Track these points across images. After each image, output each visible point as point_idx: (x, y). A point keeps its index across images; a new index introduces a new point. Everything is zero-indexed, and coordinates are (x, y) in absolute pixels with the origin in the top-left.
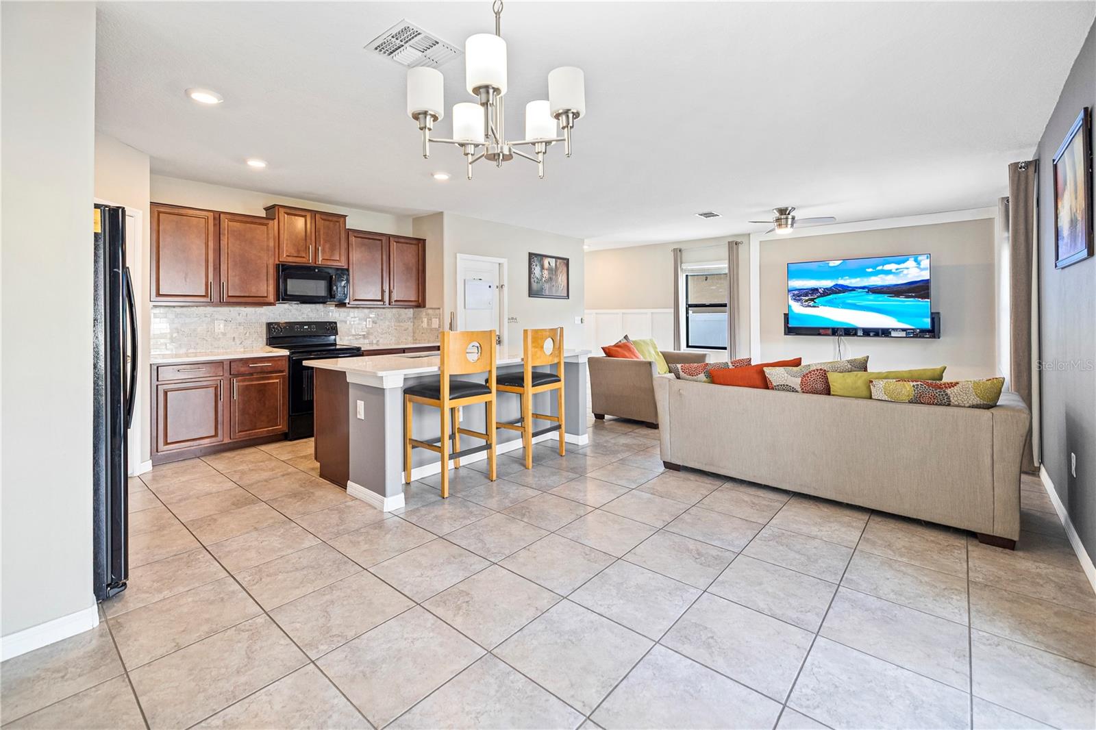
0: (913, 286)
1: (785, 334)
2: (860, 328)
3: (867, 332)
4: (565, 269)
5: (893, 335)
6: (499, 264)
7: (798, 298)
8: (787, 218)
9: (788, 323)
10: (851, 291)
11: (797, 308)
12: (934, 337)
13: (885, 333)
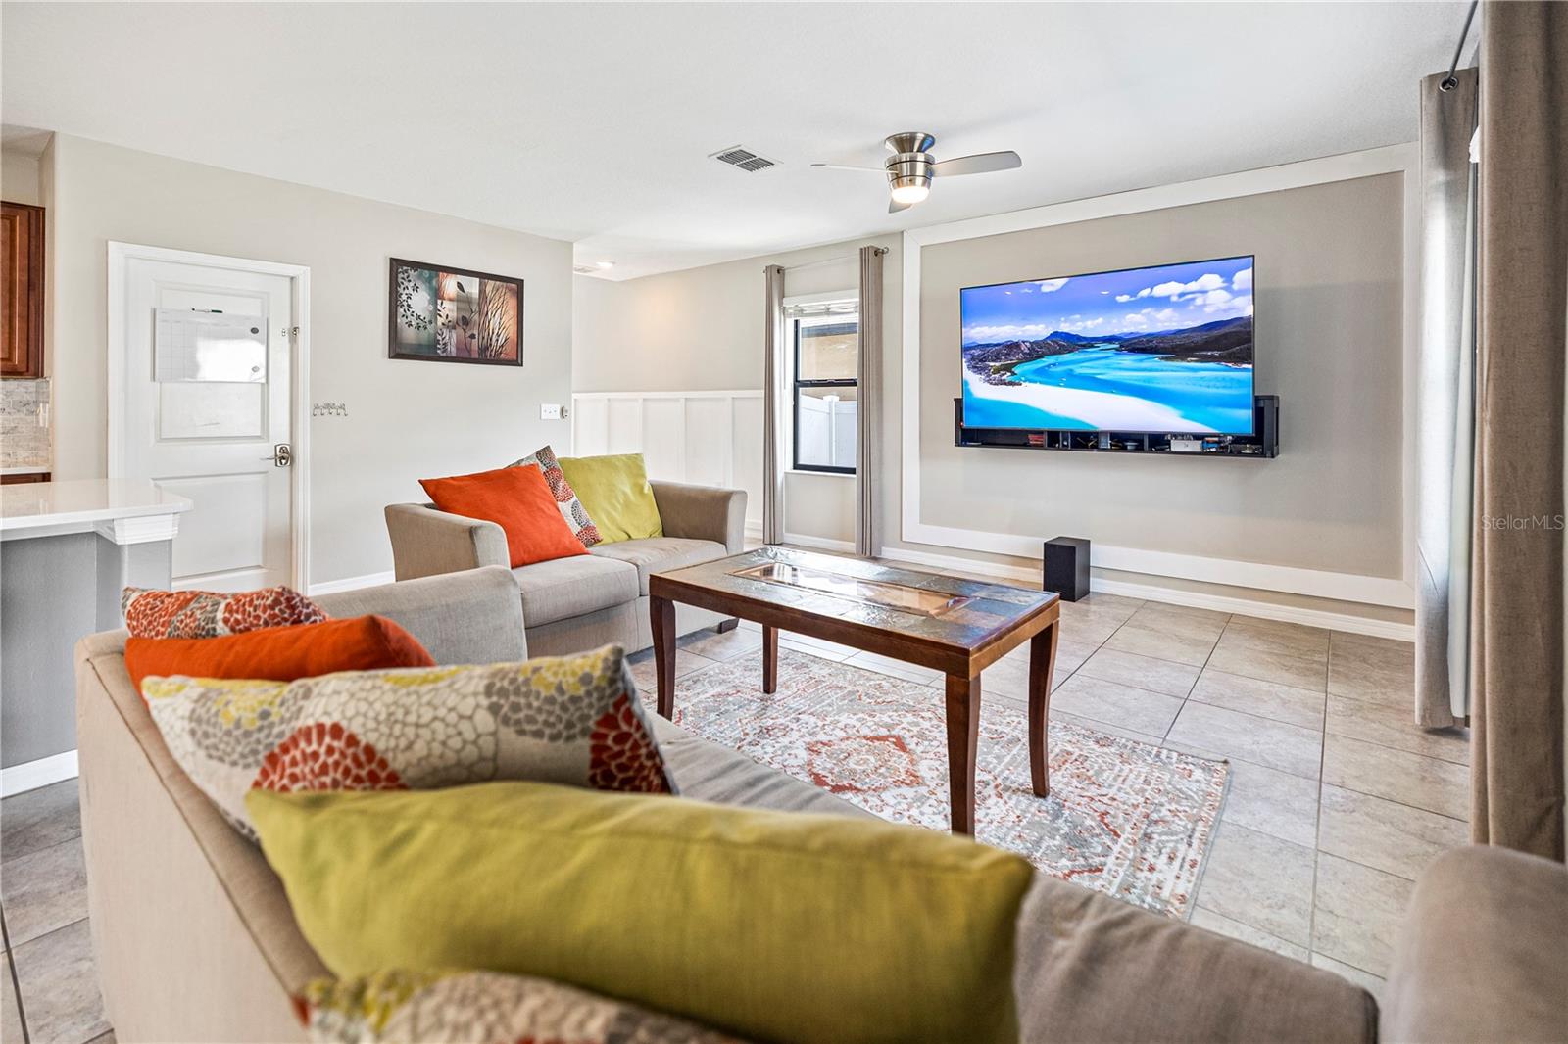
0: (1216, 333)
1: (958, 444)
2: (1105, 433)
3: (1122, 441)
4: (512, 302)
5: (1174, 448)
6: (292, 278)
7: (980, 365)
8: (913, 160)
9: (962, 420)
10: (1084, 346)
11: (981, 389)
12: (1263, 455)
13: (1157, 442)
